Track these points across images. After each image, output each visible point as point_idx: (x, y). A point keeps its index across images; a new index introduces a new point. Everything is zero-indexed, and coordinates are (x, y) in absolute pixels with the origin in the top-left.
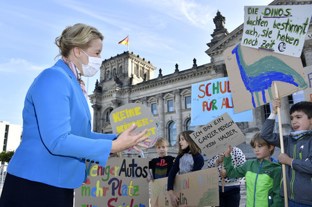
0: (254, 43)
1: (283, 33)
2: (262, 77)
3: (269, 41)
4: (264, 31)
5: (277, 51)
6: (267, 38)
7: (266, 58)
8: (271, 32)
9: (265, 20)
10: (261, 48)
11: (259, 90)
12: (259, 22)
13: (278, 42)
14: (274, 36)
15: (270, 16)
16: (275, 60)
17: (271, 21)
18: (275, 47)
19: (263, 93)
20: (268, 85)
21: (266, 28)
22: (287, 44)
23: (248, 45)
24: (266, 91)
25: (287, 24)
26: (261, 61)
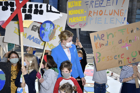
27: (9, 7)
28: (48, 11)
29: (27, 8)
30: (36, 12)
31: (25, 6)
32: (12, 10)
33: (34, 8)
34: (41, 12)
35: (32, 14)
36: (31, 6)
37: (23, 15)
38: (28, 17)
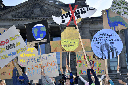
0: (114, 10)
1: (125, 10)
2: (115, 22)
3: (120, 11)
4: (119, 7)
5: (122, 15)
6: (119, 10)
7: (118, 16)
8: (121, 9)
9: (120, 4)
10: (117, 13)
11: (113, 26)
12: (118, 4)
13: (123, 12)
14: (122, 10)
15: (122, 3)
16: (121, 18)
17: (122, 5)
18: (121, 14)
19: (115, 27)
20: (117, 25)
21: (120, 7)
22: (125, 14)
23: (112, 10)
24: (116, 27)
25: (127, 8)
26: (116, 17)
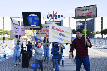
27: (51, 16)
28: (61, 17)
29: (56, 16)
30: (58, 17)
31: (55, 15)
32: (52, 16)
33: (58, 16)
34: (60, 17)
35: (57, 17)
36: (57, 16)
37: (55, 18)
38: (56, 18)
